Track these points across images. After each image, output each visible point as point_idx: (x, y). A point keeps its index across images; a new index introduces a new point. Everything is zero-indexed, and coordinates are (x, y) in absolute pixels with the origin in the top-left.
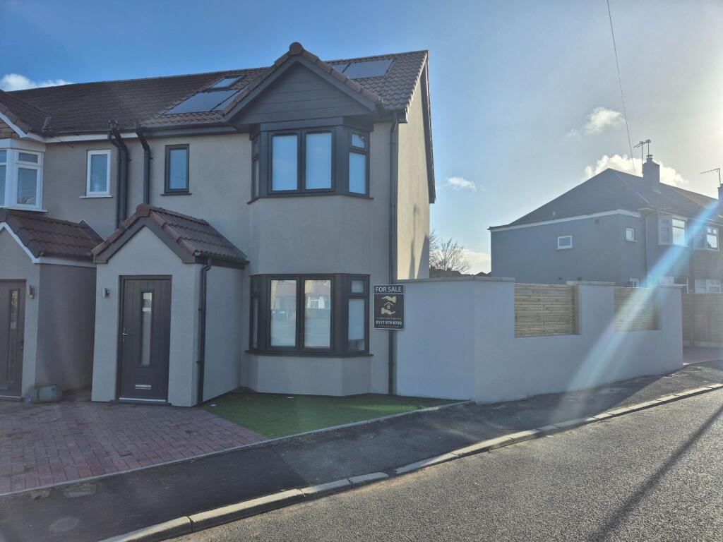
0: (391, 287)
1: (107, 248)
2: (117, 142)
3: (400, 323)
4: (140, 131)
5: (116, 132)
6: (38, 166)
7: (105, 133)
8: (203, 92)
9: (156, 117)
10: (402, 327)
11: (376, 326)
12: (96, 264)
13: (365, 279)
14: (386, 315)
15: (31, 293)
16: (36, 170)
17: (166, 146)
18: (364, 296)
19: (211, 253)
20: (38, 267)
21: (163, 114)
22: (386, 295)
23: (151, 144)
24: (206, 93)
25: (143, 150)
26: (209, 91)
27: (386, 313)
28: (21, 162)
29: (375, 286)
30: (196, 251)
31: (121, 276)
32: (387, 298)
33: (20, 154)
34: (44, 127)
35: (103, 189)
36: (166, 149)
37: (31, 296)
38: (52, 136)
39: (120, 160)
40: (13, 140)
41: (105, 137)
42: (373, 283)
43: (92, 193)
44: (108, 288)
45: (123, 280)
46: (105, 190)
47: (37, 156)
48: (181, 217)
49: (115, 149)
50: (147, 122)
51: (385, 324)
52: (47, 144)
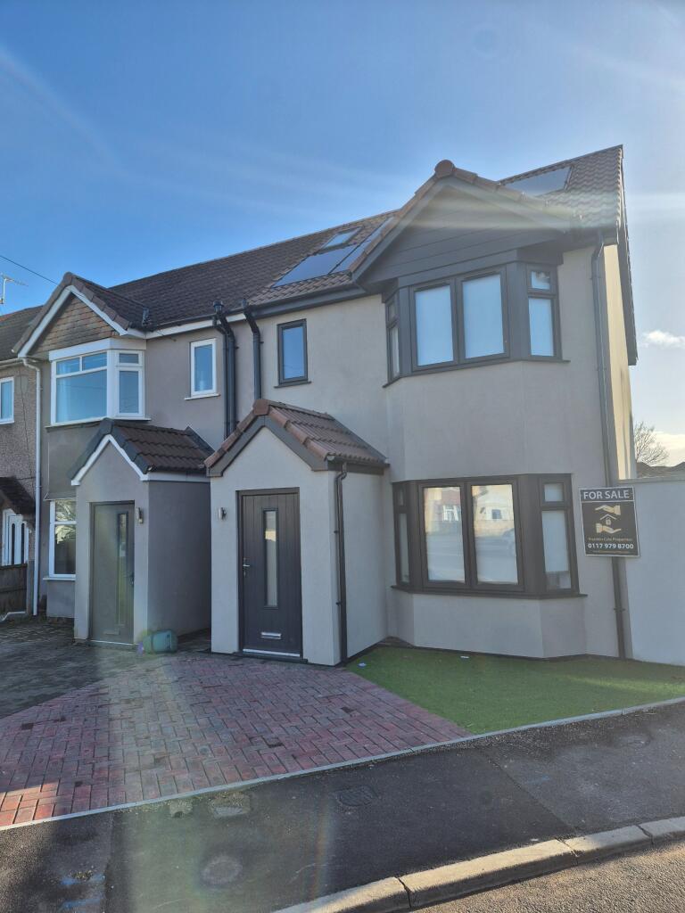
0: (611, 491)
1: (221, 458)
2: (223, 328)
3: (631, 546)
4: (248, 311)
5: (222, 316)
6: (139, 367)
7: (209, 318)
8: (315, 254)
9: (264, 291)
10: (634, 552)
11: (589, 551)
12: (210, 477)
13: (564, 481)
14: (604, 534)
15: (140, 518)
16: (137, 372)
17: (279, 325)
18: (565, 506)
19: (345, 456)
20: (147, 485)
21: (271, 288)
22: (602, 504)
23: (261, 325)
24: (318, 255)
25: (252, 333)
26: (321, 252)
27: (603, 532)
28: (122, 364)
29: (582, 492)
30: (328, 454)
31: (238, 492)
32: (605, 507)
33: (120, 354)
34: (143, 321)
35: (209, 387)
36: (278, 329)
37: (141, 521)
38: (152, 330)
39: (226, 350)
40: (113, 339)
41: (209, 323)
42: (577, 486)
43: (197, 392)
44: (224, 507)
45: (241, 496)
46: (211, 388)
47: (137, 355)
48: (303, 413)
49: (221, 337)
50: (254, 298)
51: (604, 548)
52: (147, 340)
